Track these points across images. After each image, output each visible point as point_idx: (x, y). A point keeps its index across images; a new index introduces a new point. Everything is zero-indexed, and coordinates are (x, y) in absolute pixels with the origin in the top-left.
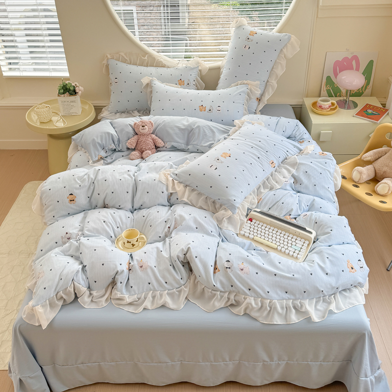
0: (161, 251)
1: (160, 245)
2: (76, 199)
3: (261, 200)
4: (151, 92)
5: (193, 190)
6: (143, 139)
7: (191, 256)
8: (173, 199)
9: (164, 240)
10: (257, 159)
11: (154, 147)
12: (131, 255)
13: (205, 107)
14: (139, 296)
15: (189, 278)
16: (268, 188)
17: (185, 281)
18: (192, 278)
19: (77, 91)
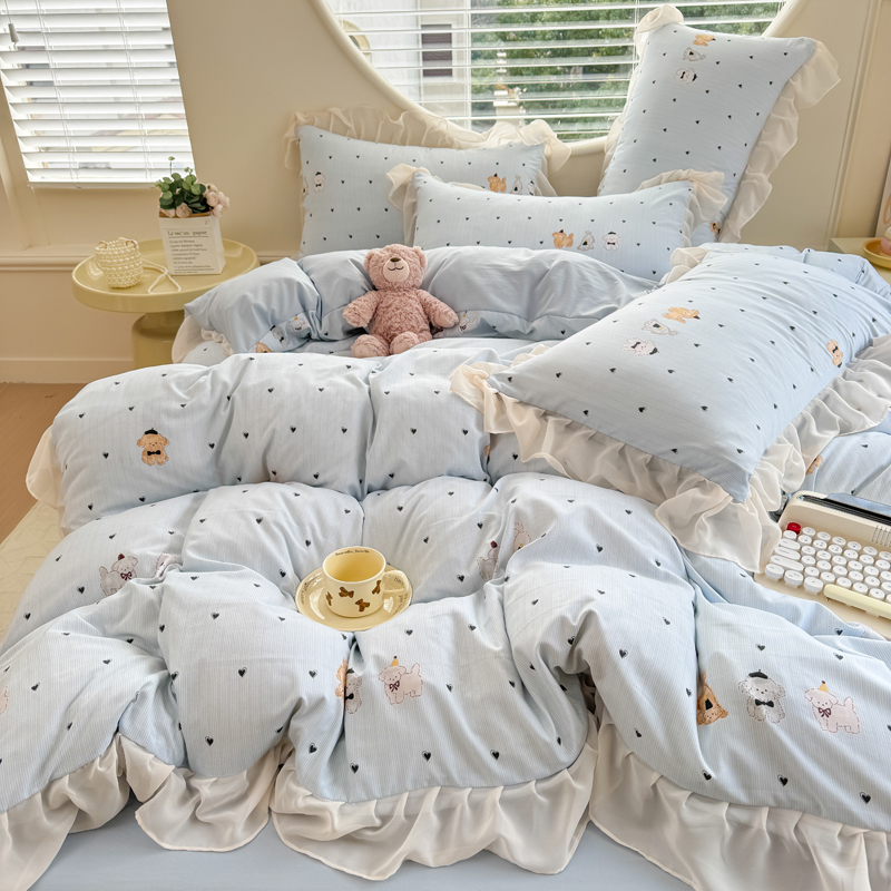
0: (472, 628)
1: (464, 605)
2: (167, 450)
3: (820, 463)
4: (414, 206)
5: (570, 428)
6: (392, 300)
7: (601, 651)
8: (500, 457)
9: (476, 588)
10: (789, 332)
11: (427, 327)
12: (354, 640)
13: (571, 236)
14: (385, 808)
15: (587, 737)
16: (834, 428)
17: (575, 751)
18: (602, 738)
19: (211, 202)
